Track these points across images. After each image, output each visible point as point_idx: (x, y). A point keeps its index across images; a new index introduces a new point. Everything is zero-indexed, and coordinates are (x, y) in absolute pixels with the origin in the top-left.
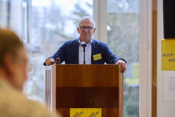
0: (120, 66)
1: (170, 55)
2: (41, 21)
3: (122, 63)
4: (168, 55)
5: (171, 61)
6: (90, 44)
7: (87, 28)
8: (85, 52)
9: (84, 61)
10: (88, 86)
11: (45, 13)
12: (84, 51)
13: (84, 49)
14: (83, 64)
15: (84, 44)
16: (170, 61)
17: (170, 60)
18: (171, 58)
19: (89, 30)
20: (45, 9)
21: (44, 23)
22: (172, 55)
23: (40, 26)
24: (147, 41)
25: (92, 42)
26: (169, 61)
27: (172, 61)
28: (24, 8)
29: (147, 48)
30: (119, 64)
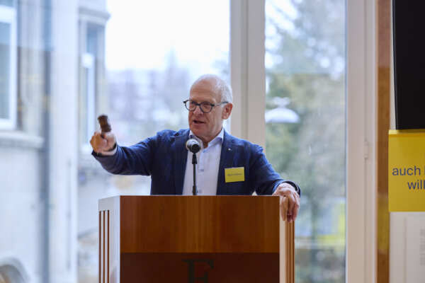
0: (282, 199)
1: (410, 172)
2: (144, 104)
3: (289, 192)
4: (406, 172)
5: (414, 188)
6: (215, 144)
7: (199, 105)
8: (196, 165)
9: (194, 187)
10: (202, 251)
11: (153, 86)
12: (195, 162)
13: (194, 157)
14: (192, 194)
15: (193, 143)
16: (411, 186)
17: (412, 183)
18: (414, 179)
19: (205, 110)
20: (152, 74)
21: (151, 110)
22: (417, 171)
23: (141, 115)
24: (366, 140)
25: (222, 137)
26: (410, 188)
27: (416, 188)
28: (87, 70)
29: (366, 159)
30: (282, 193)
